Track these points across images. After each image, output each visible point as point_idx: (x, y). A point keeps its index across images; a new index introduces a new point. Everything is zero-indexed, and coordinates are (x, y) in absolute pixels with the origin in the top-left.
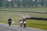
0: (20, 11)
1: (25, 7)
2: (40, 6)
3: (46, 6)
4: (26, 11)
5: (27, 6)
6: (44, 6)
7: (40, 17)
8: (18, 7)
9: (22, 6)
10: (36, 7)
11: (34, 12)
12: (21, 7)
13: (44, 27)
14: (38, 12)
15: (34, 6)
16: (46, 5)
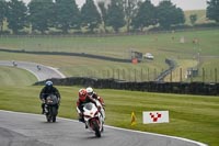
0: (23, 52)
1: (43, 34)
2: (107, 31)
3: (129, 31)
4: (51, 51)
5: (54, 29)
6: (123, 29)
7: (106, 77)
8: (16, 33)
9: (30, 30)
10: (91, 33)
11: (83, 55)
12: (25, 33)
13: (124, 116)
14: (100, 53)
15: (84, 29)
16: (131, 27)
